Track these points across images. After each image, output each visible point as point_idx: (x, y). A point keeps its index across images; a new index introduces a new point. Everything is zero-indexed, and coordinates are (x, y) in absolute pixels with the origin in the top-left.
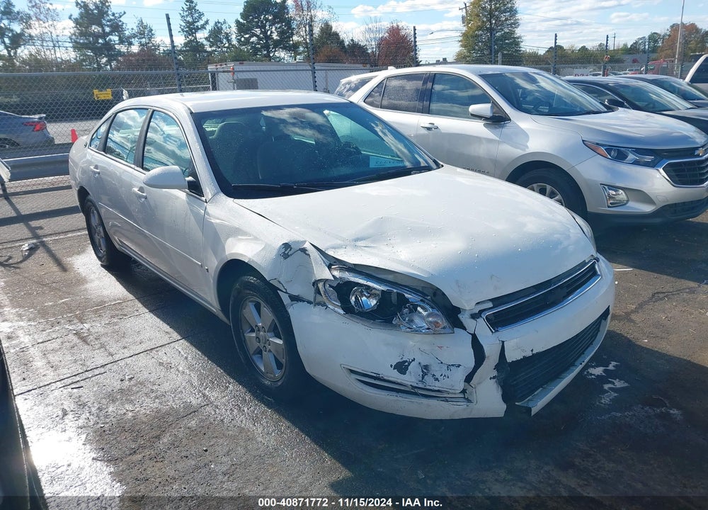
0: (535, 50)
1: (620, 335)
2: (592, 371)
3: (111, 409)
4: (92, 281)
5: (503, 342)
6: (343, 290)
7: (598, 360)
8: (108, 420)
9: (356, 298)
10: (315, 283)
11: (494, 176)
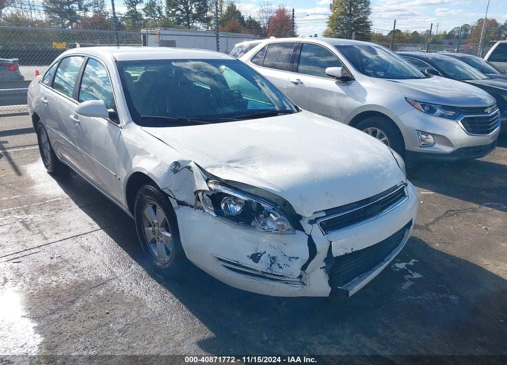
0: (380, 32)
1: (420, 240)
2: (397, 265)
3: (40, 279)
4: (39, 183)
5: (331, 242)
6: (216, 199)
7: (401, 258)
8: (37, 288)
9: (226, 205)
10: (196, 193)
11: (340, 121)
